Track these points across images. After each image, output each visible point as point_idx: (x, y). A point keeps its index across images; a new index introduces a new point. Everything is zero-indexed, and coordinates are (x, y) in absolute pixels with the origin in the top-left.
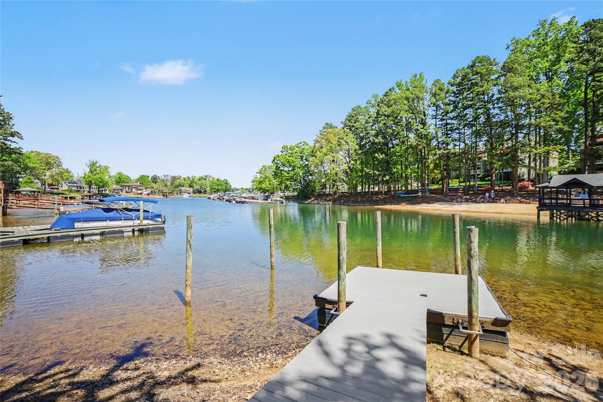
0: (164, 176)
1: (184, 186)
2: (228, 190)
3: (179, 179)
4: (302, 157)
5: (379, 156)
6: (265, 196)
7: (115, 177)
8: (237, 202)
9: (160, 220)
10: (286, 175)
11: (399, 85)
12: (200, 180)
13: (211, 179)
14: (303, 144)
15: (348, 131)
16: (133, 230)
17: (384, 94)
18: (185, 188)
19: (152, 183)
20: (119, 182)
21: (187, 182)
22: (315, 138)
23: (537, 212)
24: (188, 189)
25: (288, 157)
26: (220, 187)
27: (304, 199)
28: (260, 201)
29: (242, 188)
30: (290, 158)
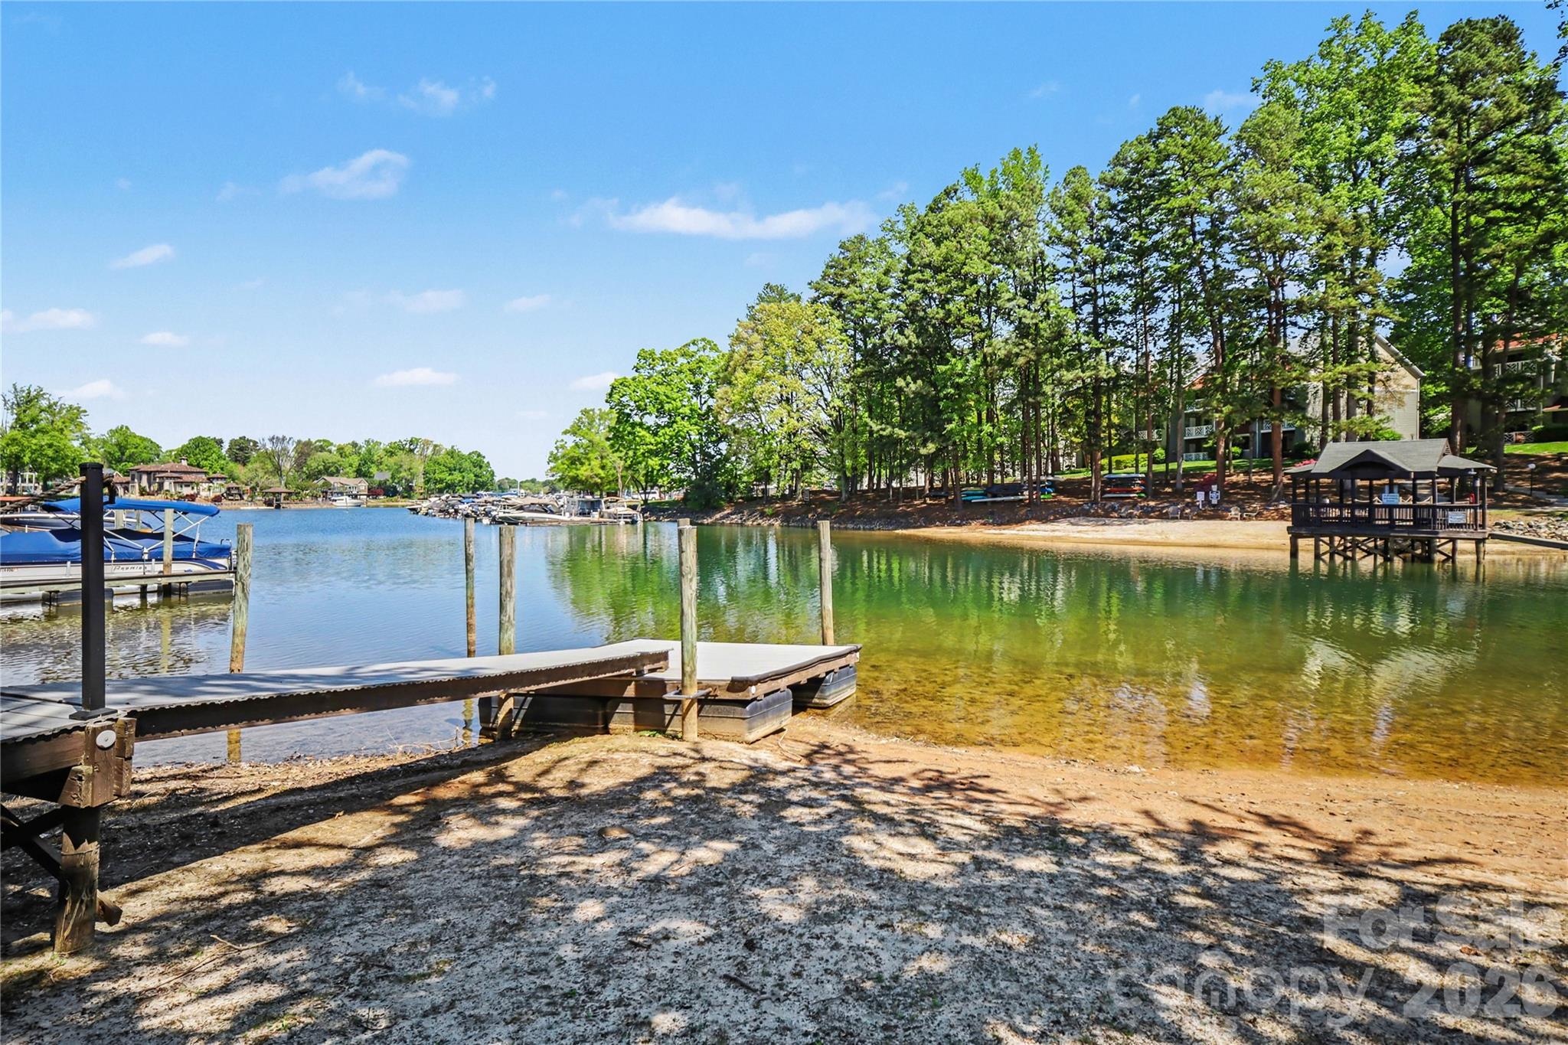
0: (271, 440)
1: (338, 471)
2: (483, 486)
3: (322, 449)
4: (697, 385)
5: (908, 384)
6: (587, 502)
7: (105, 442)
8: (495, 521)
9: (223, 562)
10: (649, 438)
11: (973, 179)
12: (392, 454)
13: (429, 452)
14: (701, 344)
15: (827, 309)
16: (144, 588)
17: (930, 202)
18: (344, 480)
19: (231, 464)
20: (119, 461)
21: (351, 459)
22: (732, 328)
23: (1288, 542)
24: (351, 482)
25: (654, 387)
26: (457, 476)
27: (701, 511)
28: (566, 517)
29: (533, 481)
30: (661, 389)
